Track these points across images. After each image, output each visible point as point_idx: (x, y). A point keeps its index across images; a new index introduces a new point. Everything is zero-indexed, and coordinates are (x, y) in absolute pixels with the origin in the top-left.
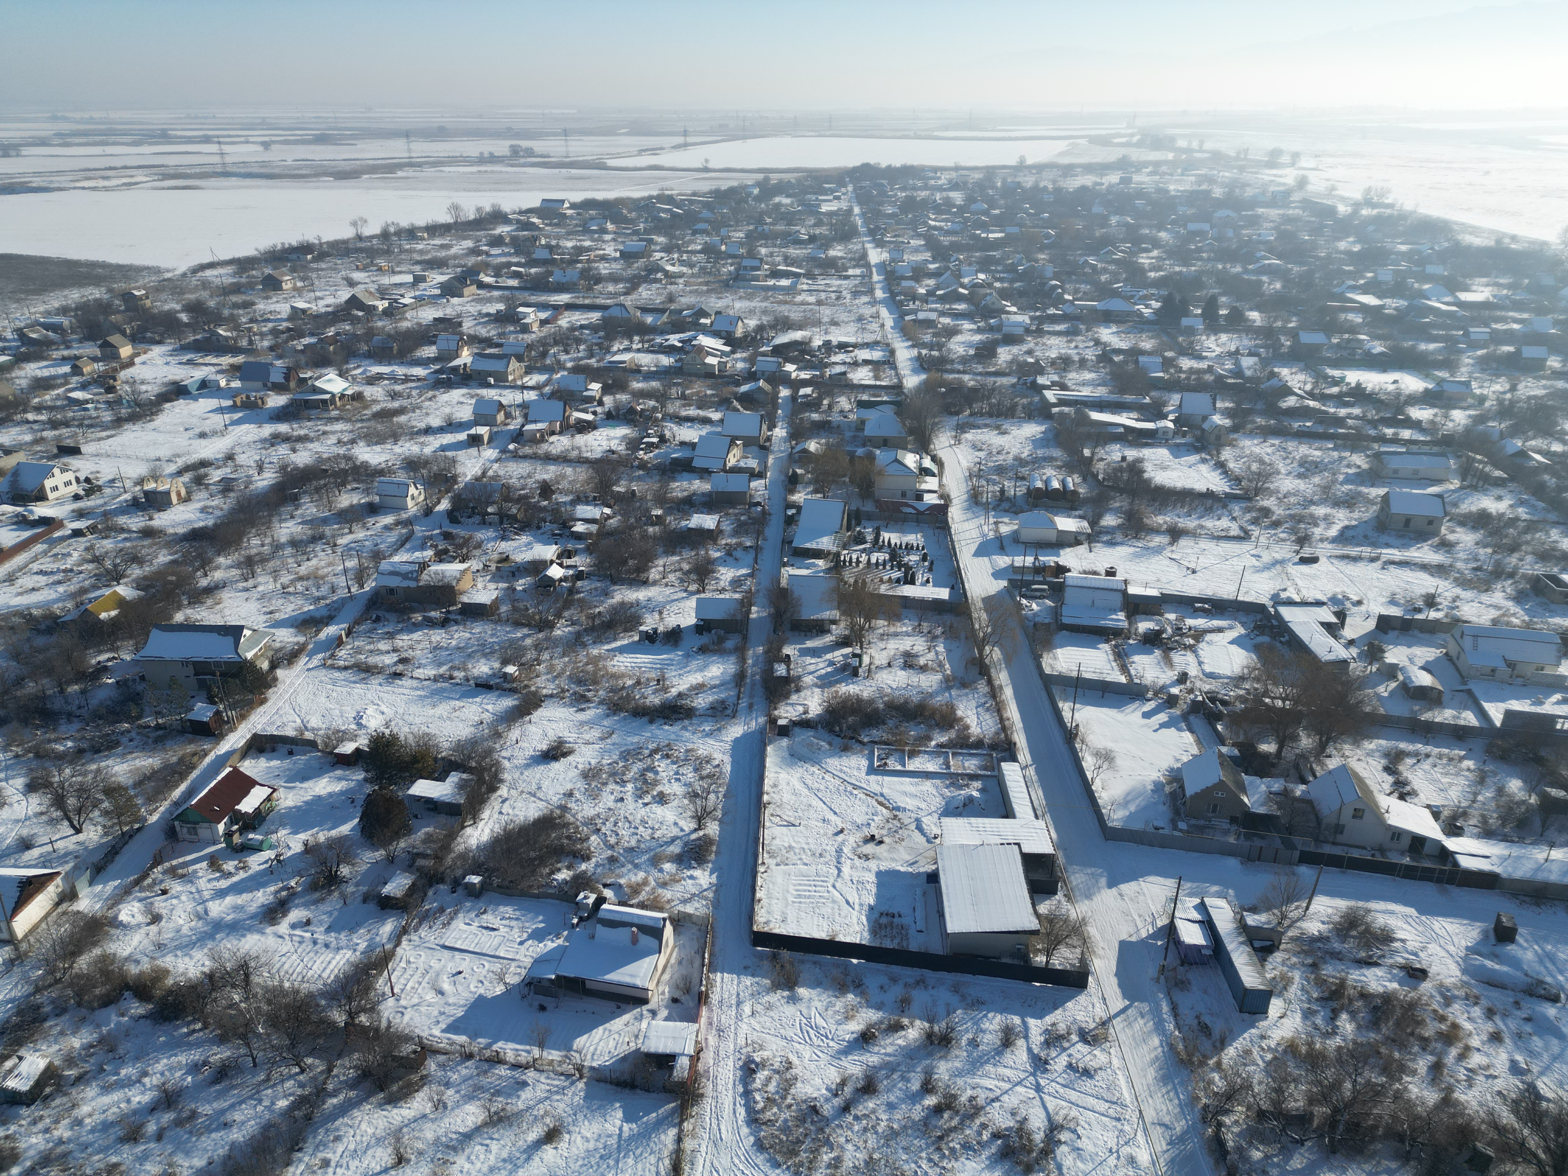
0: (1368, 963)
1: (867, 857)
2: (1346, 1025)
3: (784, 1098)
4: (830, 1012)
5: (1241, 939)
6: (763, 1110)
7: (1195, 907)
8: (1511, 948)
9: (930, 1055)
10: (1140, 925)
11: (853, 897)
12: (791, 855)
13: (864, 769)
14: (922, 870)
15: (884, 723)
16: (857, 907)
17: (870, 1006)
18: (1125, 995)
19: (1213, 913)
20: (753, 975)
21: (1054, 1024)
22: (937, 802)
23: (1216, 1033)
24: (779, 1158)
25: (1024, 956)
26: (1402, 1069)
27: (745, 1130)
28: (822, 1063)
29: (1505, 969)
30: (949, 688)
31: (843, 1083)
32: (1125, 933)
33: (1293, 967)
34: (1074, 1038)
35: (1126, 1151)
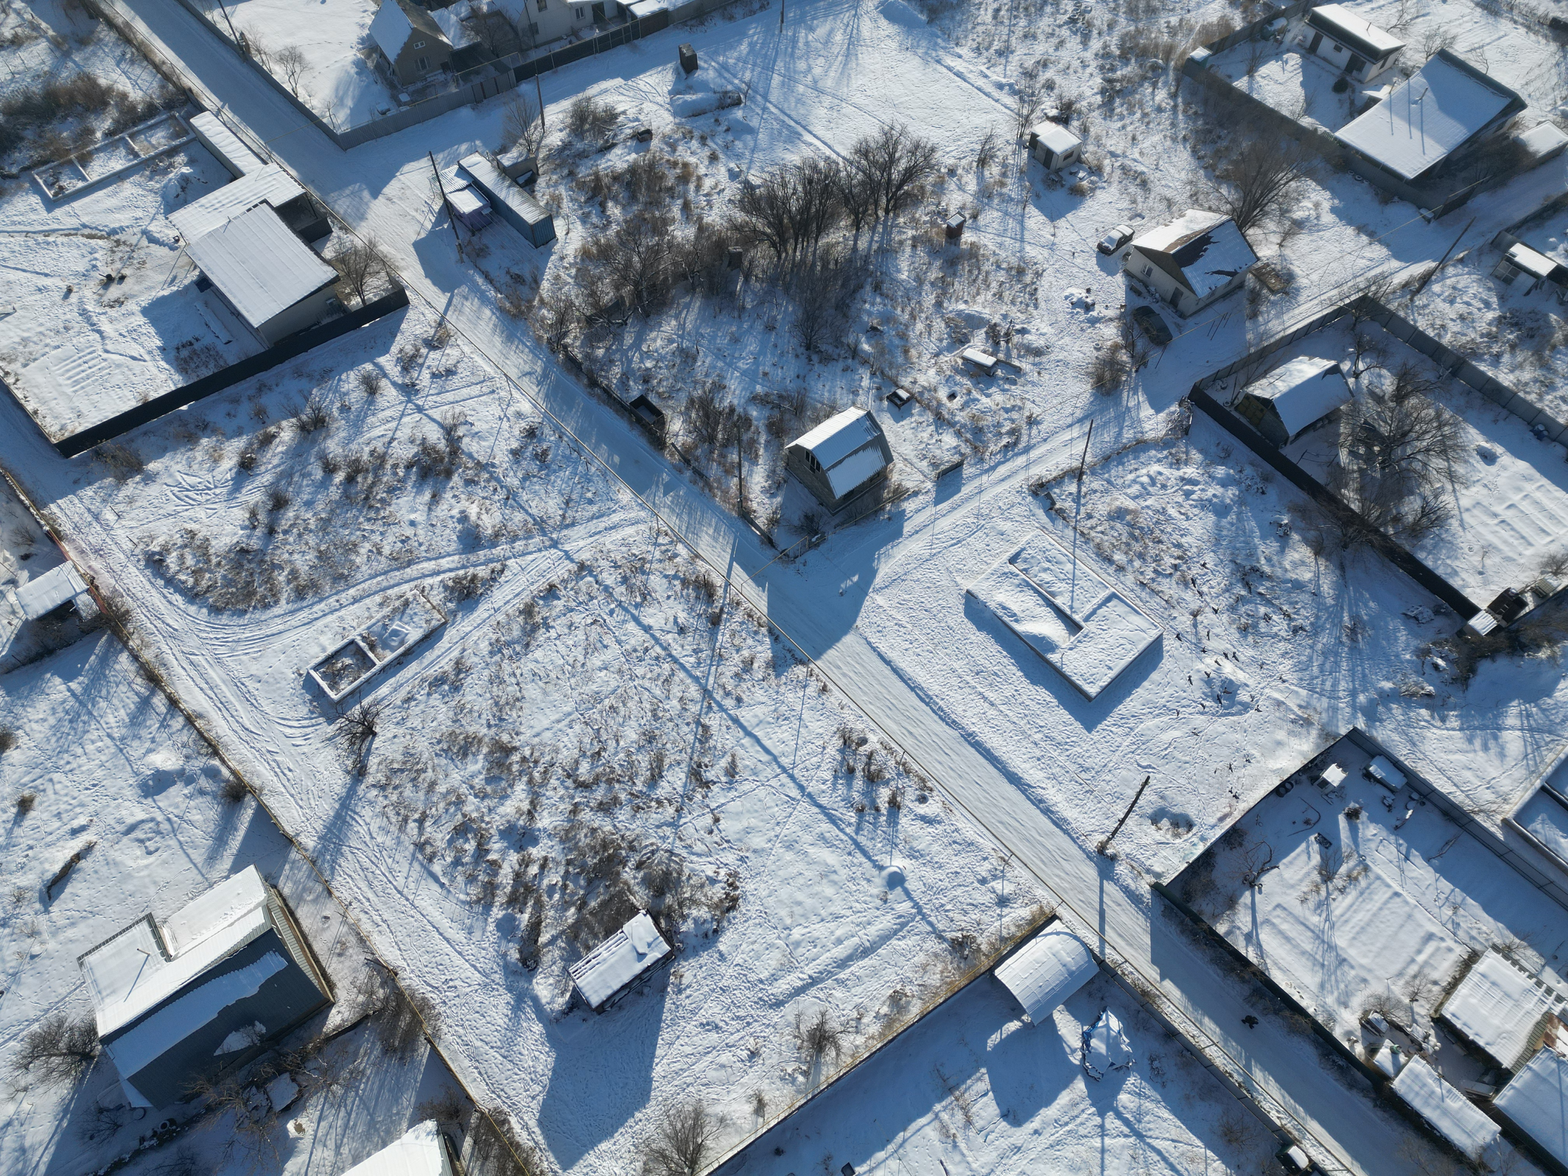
0: (608, 147)
1: (119, 302)
2: (614, 211)
3: (208, 561)
4: (195, 467)
5: (507, 183)
6: (197, 583)
7: (457, 175)
8: (698, 74)
9: (314, 442)
10: (421, 218)
11: (136, 350)
12: (32, 347)
13: (40, 207)
14: (187, 282)
15: (22, 139)
16: (147, 357)
17: (229, 438)
18: (444, 290)
19: (472, 171)
20: (90, 484)
21: (401, 351)
22: (152, 202)
23: (528, 277)
24: (241, 607)
25: (340, 307)
26: (666, 222)
27: (192, 609)
28: (222, 512)
29: (700, 95)
30: (67, 55)
31: (253, 514)
32: (413, 233)
33: (556, 185)
34: (424, 351)
35: (511, 411)
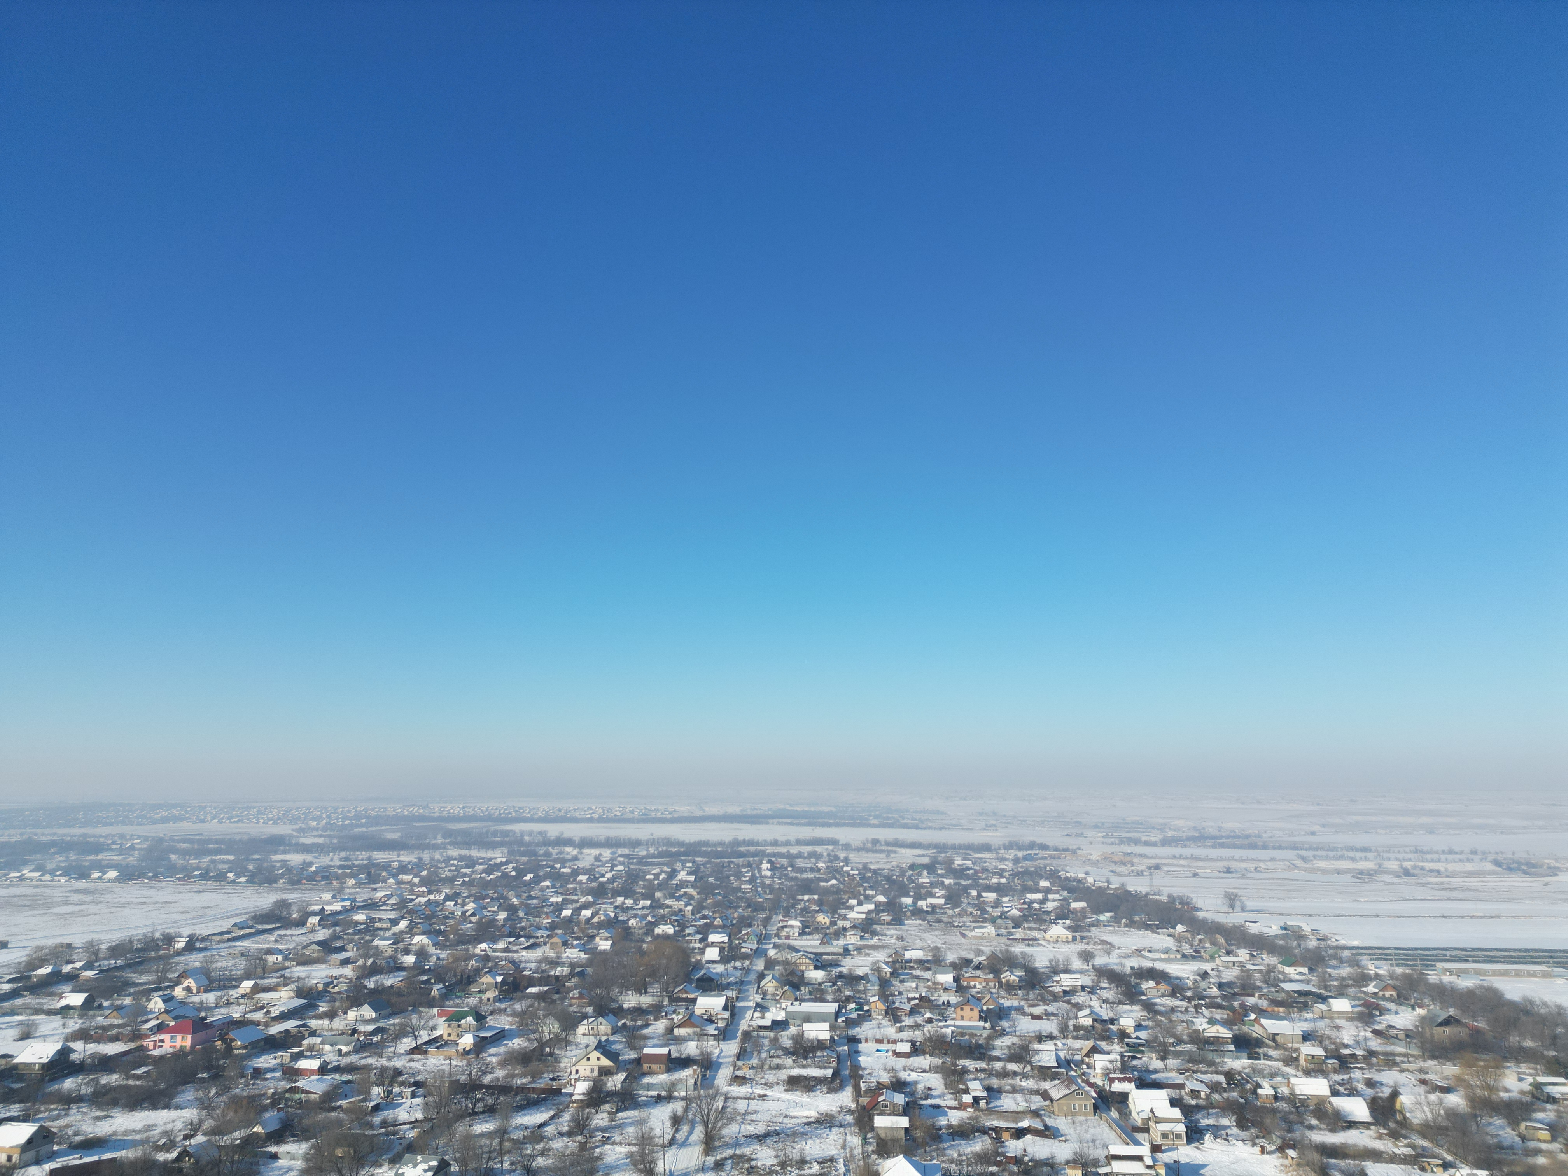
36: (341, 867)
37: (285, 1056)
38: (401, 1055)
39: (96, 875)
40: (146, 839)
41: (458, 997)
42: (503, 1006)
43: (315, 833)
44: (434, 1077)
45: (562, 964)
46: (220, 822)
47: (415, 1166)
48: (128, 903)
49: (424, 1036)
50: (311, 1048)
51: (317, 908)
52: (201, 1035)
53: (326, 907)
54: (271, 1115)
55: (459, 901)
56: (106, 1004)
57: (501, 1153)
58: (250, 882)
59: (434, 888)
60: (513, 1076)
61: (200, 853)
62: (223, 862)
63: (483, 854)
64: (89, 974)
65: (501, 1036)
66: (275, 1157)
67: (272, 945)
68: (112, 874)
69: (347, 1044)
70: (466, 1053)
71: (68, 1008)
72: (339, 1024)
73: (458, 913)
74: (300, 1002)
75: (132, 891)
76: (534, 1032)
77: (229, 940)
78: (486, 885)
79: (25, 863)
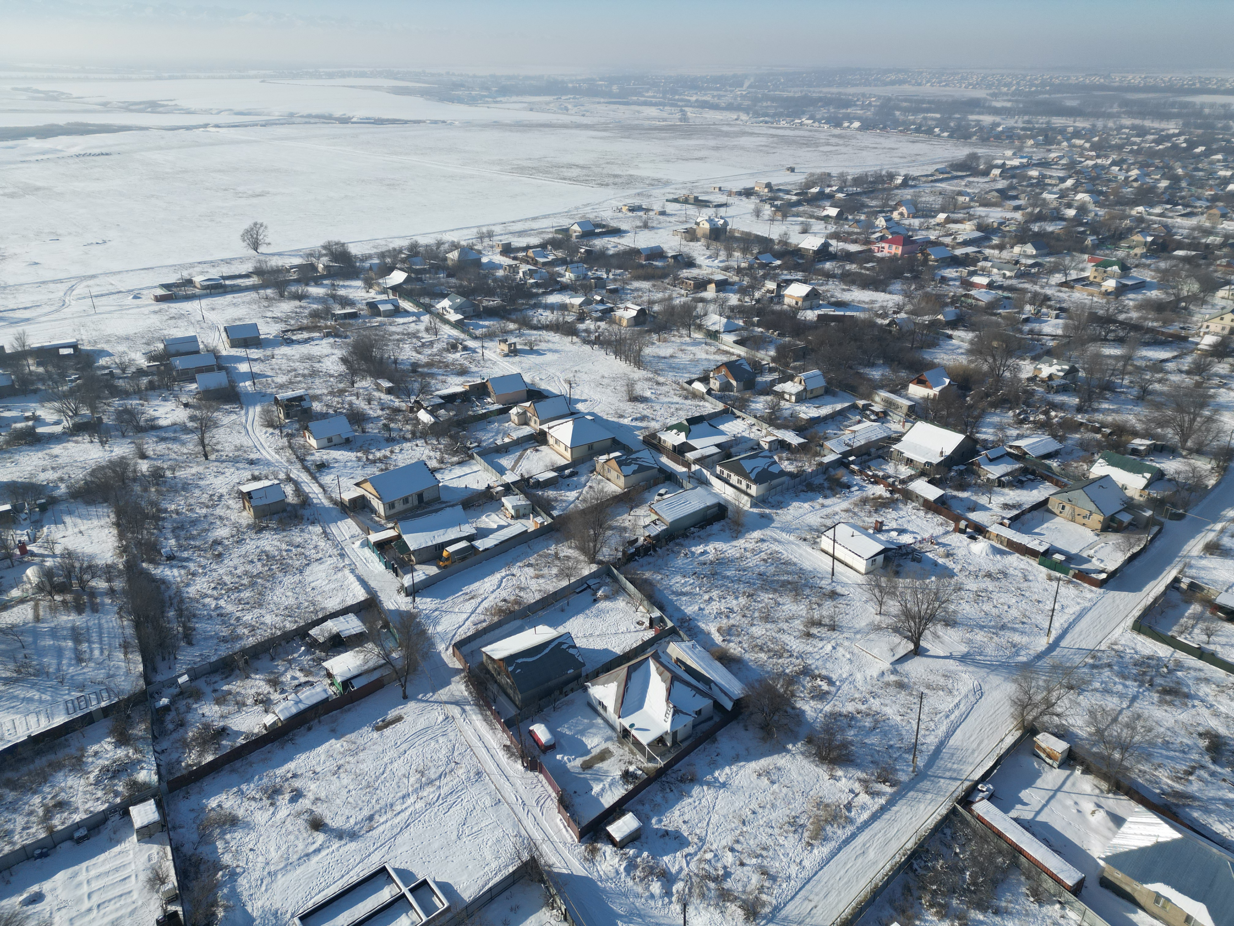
36: (1023, 129)
37: (964, 271)
38: (1051, 286)
39: (846, 124)
40: (879, 98)
41: (1108, 249)
42: (1148, 262)
43: (1005, 98)
44: (1077, 307)
45: (1216, 234)
46: (932, 85)
47: (1051, 366)
48: (867, 147)
49: (1074, 275)
50: (983, 269)
51: (999, 162)
52: (909, 248)
53: (1007, 162)
54: (950, 309)
55: (1125, 167)
56: (850, 217)
57: (1123, 373)
58: (951, 136)
59: (1103, 153)
60: (1146, 319)
61: (916, 111)
62: (933, 119)
63: (1156, 125)
64: (840, 195)
65: (1141, 286)
66: (950, 337)
67: (962, 189)
68: (857, 124)
69: (1010, 271)
70: (1107, 294)
71: (828, 216)
72: (1006, 255)
73: (1121, 177)
74: (978, 234)
75: (869, 139)
76: (1174, 288)
77: (932, 181)
78: (1153, 154)
79: (803, 113)
